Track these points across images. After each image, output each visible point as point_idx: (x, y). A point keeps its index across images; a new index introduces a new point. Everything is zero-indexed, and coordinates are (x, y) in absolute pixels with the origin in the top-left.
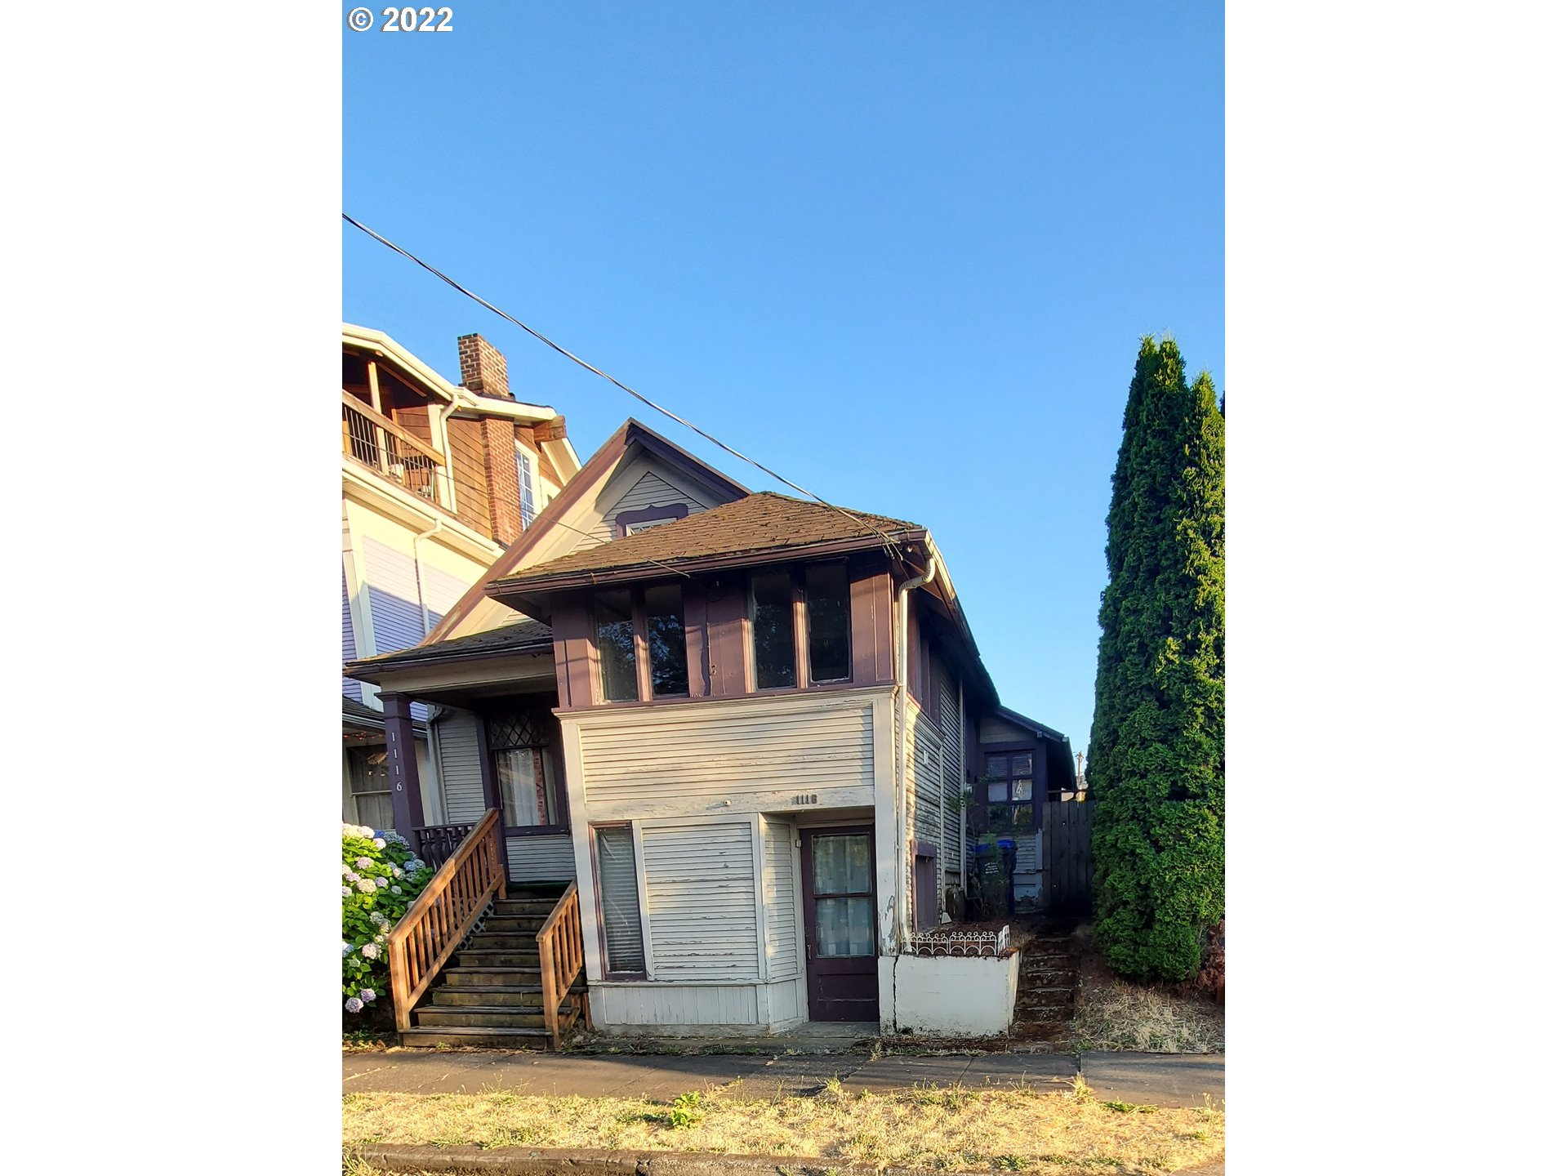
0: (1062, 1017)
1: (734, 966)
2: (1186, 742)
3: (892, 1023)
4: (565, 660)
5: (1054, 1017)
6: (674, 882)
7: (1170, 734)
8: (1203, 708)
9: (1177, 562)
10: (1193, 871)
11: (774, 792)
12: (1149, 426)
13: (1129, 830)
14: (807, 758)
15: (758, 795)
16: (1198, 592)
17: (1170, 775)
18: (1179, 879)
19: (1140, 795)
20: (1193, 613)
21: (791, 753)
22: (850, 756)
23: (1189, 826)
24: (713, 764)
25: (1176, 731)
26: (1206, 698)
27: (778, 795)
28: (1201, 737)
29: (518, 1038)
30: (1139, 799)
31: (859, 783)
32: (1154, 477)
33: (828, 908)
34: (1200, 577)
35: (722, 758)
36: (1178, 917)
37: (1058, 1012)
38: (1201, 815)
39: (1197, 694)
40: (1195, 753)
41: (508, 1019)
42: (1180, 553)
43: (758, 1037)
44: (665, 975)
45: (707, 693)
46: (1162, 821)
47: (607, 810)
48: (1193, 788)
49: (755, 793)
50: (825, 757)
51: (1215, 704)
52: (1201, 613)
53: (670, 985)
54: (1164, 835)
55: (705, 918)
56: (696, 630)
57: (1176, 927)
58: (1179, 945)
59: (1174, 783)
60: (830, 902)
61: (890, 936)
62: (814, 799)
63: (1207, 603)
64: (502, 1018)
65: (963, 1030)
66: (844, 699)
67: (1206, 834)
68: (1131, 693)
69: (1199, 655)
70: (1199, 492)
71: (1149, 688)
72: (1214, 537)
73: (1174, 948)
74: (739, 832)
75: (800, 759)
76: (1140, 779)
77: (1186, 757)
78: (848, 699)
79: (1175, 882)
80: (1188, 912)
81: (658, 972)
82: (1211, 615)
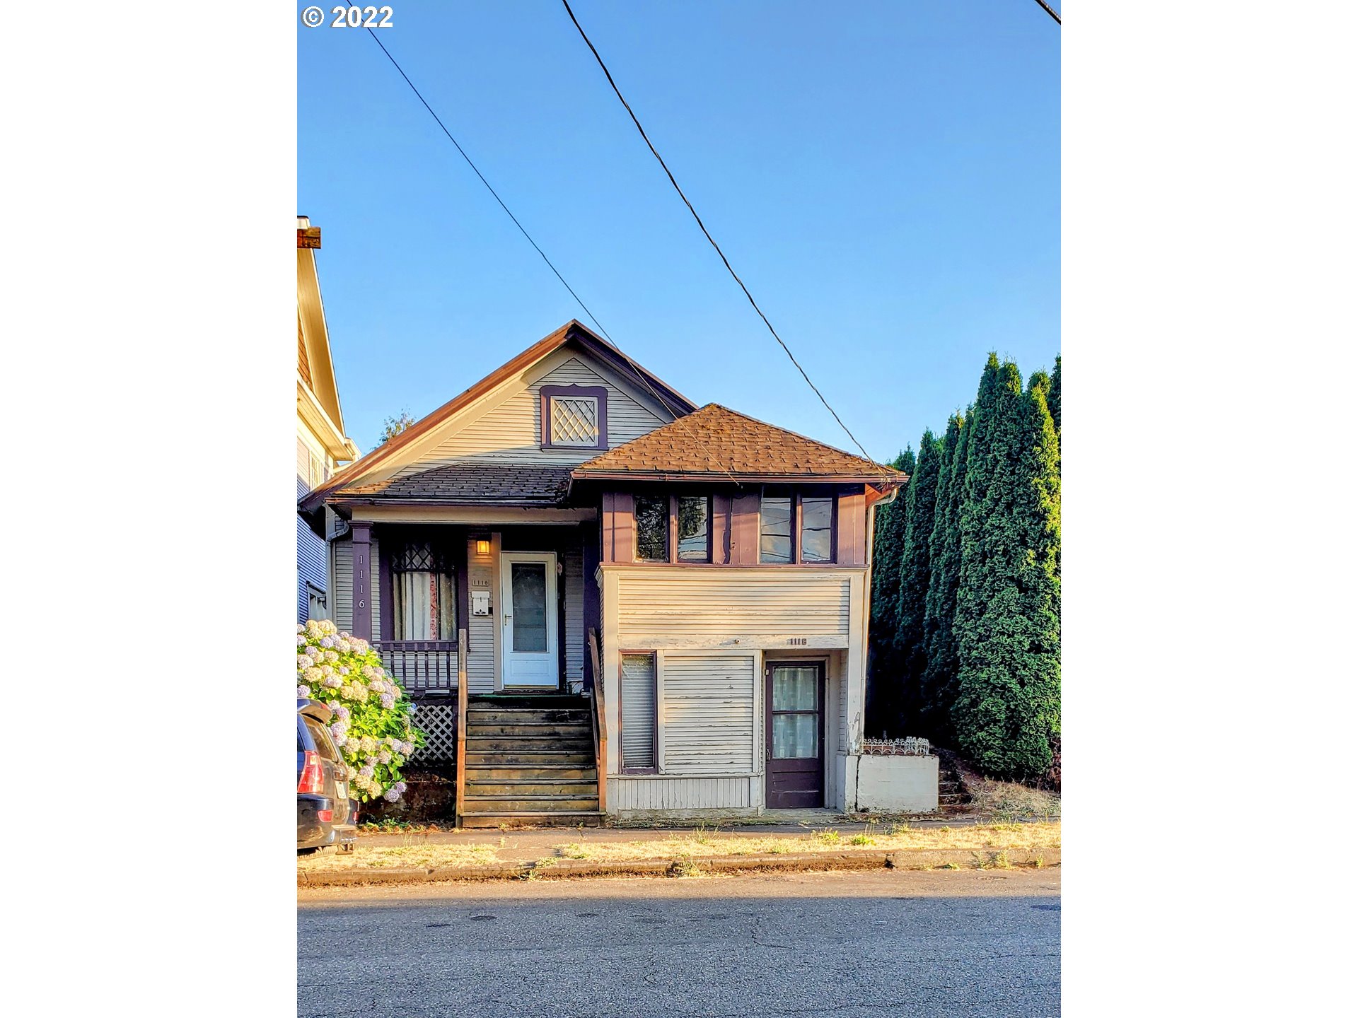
0: (960, 801)
1: (732, 763)
2: (1042, 617)
3: (854, 804)
4: (611, 527)
5: (955, 802)
6: (687, 698)
7: (1028, 609)
8: (1050, 595)
9: (1029, 502)
10: (1048, 700)
11: (774, 635)
12: (1004, 414)
13: (999, 671)
14: (799, 613)
15: (761, 636)
16: (1046, 524)
17: (1030, 637)
18: (1039, 706)
19: (1008, 648)
20: (1043, 535)
21: (786, 608)
22: (831, 613)
23: (1044, 670)
24: (726, 613)
25: (1033, 608)
26: (1053, 590)
27: (777, 637)
28: (1049, 613)
29: (574, 818)
30: (1007, 651)
31: (837, 632)
32: (1011, 447)
33: (780, 722)
34: (1046, 515)
35: (734, 608)
36: (1038, 731)
37: (957, 799)
38: (1052, 664)
39: (1047, 586)
40: (1047, 624)
41: (552, 804)
42: (1032, 498)
43: (749, 817)
44: (674, 770)
45: (727, 561)
46: (1025, 666)
47: (635, 641)
48: (1046, 645)
49: (759, 635)
50: (813, 613)
51: (1058, 594)
52: (1048, 537)
53: (679, 778)
54: (1027, 676)
55: (710, 726)
56: (720, 517)
57: (1037, 738)
58: (1040, 750)
59: (1033, 642)
60: (783, 717)
61: (855, 741)
62: (804, 642)
63: (1052, 531)
64: (547, 803)
65: (906, 809)
66: (830, 574)
67: (1055, 676)
68: (997, 580)
69: (1047, 562)
70: (1044, 463)
71: (1011, 579)
72: (1053, 490)
73: (1035, 752)
74: (743, 663)
75: (794, 613)
76: (1008, 638)
77: (1041, 626)
78: (833, 574)
79: (1036, 708)
80: (1045, 728)
81: (668, 767)
82: (1053, 537)
